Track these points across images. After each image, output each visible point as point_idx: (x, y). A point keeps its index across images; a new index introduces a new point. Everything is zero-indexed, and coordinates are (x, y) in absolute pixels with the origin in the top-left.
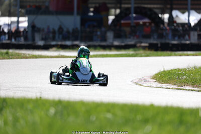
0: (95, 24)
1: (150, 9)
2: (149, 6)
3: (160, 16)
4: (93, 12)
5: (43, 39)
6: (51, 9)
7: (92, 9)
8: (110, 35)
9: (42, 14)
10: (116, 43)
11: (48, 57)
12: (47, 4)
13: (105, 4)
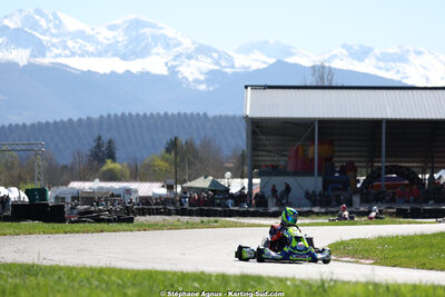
0: (340, 186)
1: (408, 168)
2: (407, 165)
3: (420, 176)
4: (339, 172)
5: (276, 205)
6: (289, 169)
7: (338, 169)
8: (356, 199)
9: (276, 175)
10: (362, 209)
11: (260, 226)
12: (283, 163)
13: (352, 162)
